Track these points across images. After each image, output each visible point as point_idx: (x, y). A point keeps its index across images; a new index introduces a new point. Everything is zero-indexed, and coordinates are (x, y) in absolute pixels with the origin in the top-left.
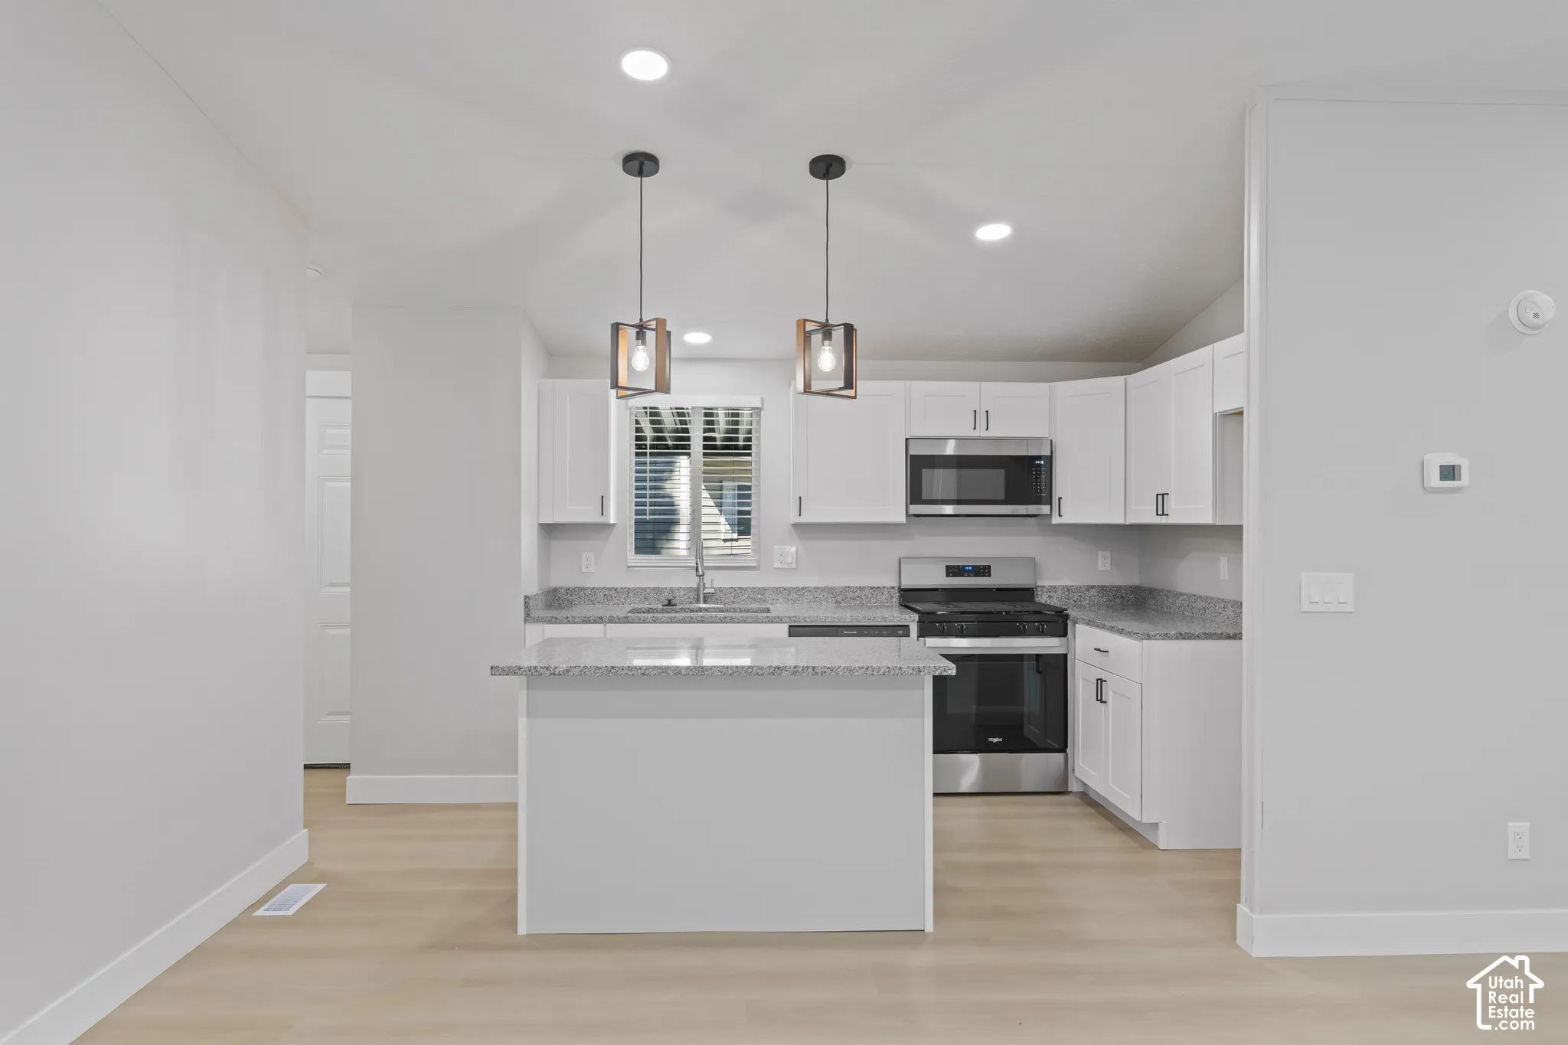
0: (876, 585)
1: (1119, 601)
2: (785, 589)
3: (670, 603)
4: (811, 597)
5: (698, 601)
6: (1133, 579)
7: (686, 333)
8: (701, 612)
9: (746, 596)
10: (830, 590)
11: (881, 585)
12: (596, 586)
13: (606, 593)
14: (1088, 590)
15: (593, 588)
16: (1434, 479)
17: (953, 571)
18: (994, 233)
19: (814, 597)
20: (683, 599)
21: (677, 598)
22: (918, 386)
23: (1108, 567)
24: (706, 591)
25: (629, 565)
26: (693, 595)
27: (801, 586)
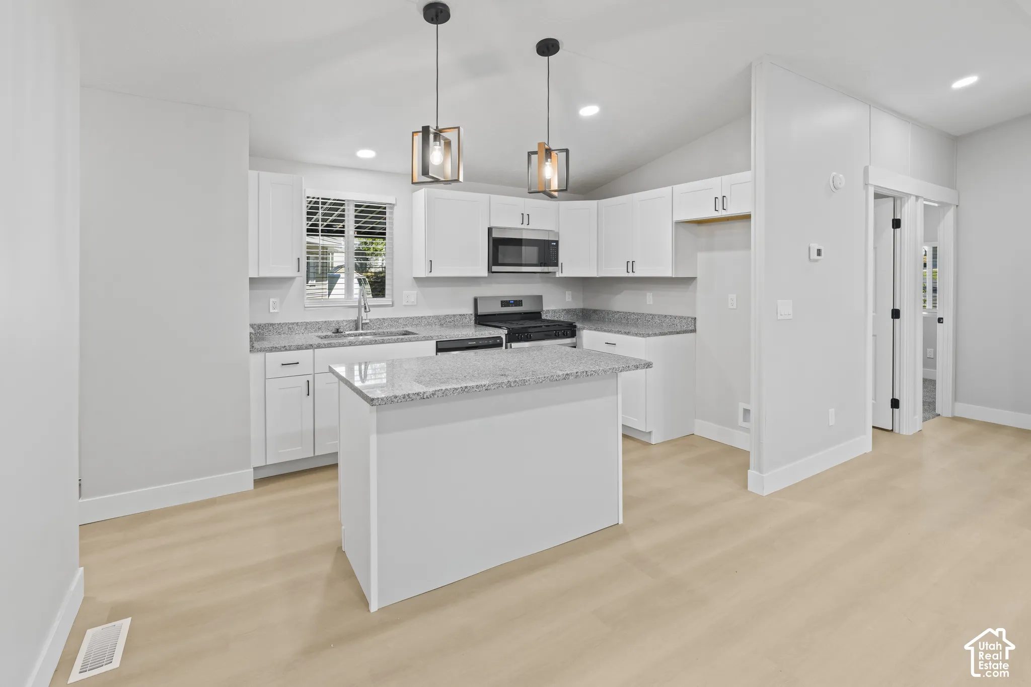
0: (462, 314)
1: (575, 316)
2: (411, 318)
3: (337, 331)
4: (426, 322)
5: (357, 329)
6: (580, 305)
7: (358, 150)
8: (362, 335)
9: (387, 324)
10: (437, 317)
11: (465, 313)
12: (282, 322)
13: (290, 326)
14: (563, 311)
15: (280, 324)
16: (814, 255)
17: (505, 304)
18: (589, 111)
19: (428, 322)
20: (345, 328)
21: (342, 327)
22: (495, 198)
23: (570, 300)
24: (364, 322)
25: (306, 306)
26: (352, 324)
27: (420, 315)
